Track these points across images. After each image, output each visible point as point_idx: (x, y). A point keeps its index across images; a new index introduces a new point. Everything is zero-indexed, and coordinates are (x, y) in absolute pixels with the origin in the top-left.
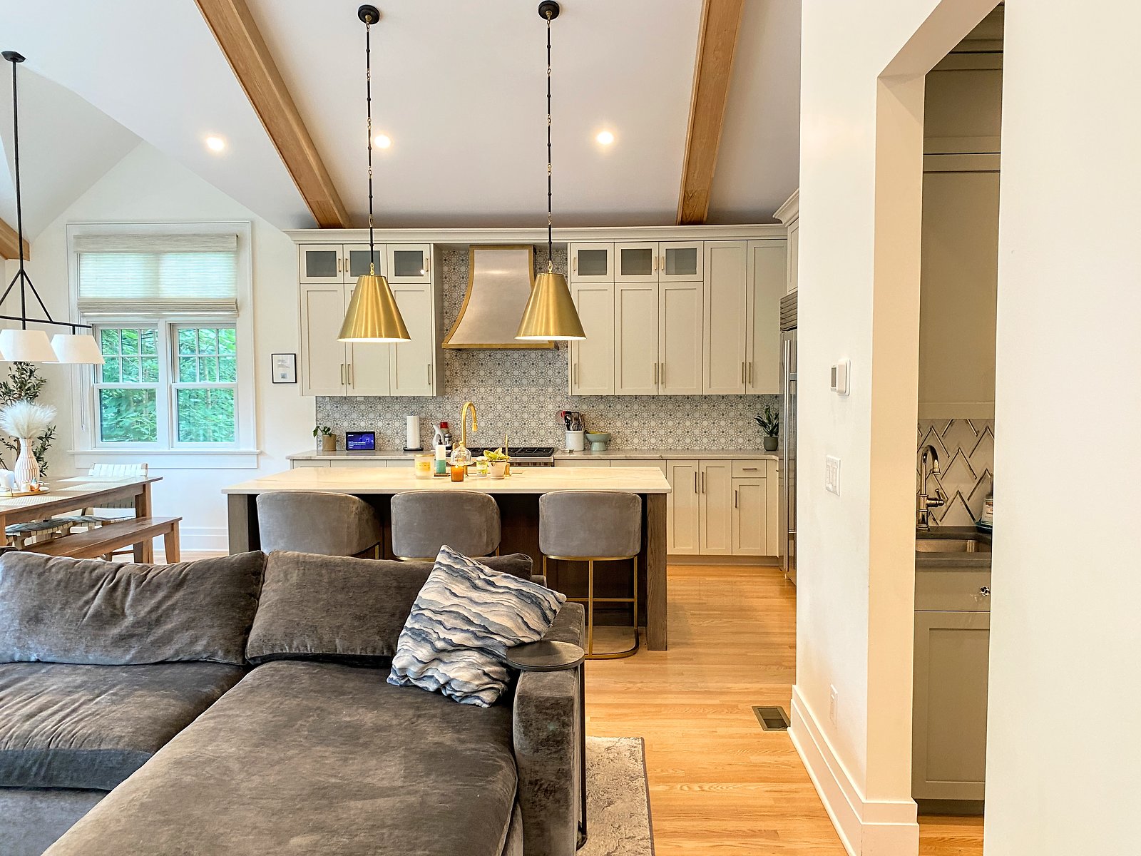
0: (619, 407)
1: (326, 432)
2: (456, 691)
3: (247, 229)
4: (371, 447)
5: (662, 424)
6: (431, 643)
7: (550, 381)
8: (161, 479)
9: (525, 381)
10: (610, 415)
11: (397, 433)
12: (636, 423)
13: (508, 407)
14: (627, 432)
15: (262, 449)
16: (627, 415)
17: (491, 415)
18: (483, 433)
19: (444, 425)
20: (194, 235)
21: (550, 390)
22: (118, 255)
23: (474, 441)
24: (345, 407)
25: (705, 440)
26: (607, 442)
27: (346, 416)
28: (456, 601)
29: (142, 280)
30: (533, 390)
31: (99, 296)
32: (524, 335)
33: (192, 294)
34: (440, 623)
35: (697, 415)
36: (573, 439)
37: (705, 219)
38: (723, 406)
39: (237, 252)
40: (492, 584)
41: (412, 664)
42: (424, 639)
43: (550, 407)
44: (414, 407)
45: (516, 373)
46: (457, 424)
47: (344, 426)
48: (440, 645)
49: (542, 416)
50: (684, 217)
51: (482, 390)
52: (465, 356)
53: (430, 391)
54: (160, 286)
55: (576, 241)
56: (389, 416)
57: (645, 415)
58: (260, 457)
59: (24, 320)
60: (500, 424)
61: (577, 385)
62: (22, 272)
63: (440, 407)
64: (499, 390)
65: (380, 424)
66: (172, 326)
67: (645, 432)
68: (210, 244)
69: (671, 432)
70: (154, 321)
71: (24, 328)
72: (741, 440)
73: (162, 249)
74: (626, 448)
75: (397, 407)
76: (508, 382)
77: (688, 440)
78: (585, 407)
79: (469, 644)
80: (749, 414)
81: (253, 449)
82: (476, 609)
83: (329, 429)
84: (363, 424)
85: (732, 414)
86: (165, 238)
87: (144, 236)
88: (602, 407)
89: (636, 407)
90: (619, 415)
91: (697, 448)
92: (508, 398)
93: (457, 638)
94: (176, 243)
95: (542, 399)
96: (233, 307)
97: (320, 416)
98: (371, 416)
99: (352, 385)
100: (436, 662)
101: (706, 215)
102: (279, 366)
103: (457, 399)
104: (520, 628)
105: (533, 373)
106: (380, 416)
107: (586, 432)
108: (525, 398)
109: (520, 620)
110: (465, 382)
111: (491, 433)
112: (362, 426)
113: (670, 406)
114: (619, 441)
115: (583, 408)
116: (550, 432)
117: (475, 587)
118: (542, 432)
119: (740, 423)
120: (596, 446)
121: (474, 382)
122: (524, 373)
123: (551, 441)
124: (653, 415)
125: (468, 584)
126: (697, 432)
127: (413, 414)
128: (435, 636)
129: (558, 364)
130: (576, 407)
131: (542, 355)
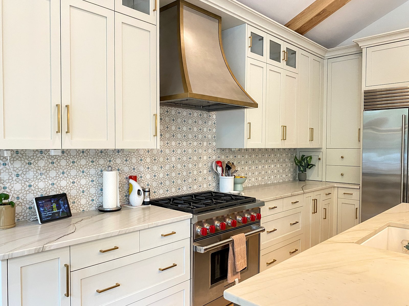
0: (239, 157)
7: (205, 137)
9: (190, 136)
12: (246, 168)
13: (179, 159)
19: (135, 178)
21: (205, 144)
24: (17, 165)
25: (272, 177)
35: (270, 161)
38: (278, 155)
53: (155, 143)
57: (250, 162)
60: (173, 174)
61: (249, 140)
72: (284, 176)
75: (83, 162)
80: (287, 160)
85: (281, 160)
89: (247, 156)
91: (270, 182)
92: (179, 151)
99: (69, 134)
108: (190, 151)
116: (205, 179)
118: (200, 179)
119: (284, 165)
120: (239, 187)
122: (190, 129)
124: (253, 162)
126: (269, 172)
127: (112, 169)
129: (210, 123)
130: (219, 157)
131: (200, 115)
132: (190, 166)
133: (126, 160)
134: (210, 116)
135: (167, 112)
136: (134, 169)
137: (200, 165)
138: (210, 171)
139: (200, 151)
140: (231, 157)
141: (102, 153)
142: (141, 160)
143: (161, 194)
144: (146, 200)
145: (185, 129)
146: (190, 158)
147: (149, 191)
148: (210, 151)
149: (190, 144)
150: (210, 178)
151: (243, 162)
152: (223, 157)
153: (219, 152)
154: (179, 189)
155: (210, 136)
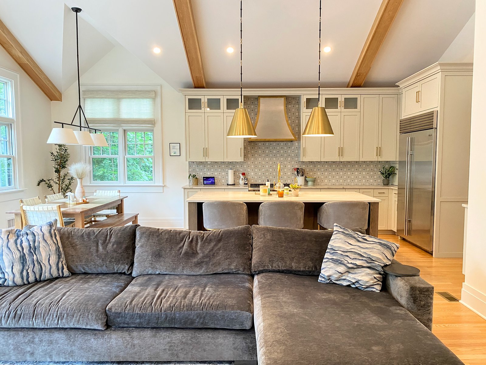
0: (319, 166)
1: (194, 177)
2: (363, 285)
3: (159, 88)
4: (213, 183)
5: (337, 173)
6: (344, 265)
7: (289, 155)
8: (127, 197)
9: (278, 155)
10: (315, 170)
11: (223, 177)
12: (326, 173)
13: (271, 166)
14: (322, 177)
15: (165, 184)
16: (322, 170)
17: (263, 170)
18: (260, 177)
19: (243, 174)
20: (136, 91)
21: (289, 159)
22: (102, 100)
23: (256, 181)
24: (201, 166)
25: (356, 181)
26: (314, 181)
27: (201, 170)
28: (352, 247)
29: (112, 110)
30: (282, 159)
31: (93, 117)
32: (308, 134)
33: (135, 116)
34: (347, 256)
35: (353, 170)
36: (300, 180)
37: (362, 85)
38: (364, 166)
39: (154, 99)
40: (366, 240)
41: (335, 274)
42: (340, 263)
43: (289, 166)
44: (231, 167)
45: (274, 152)
46: (249, 174)
47: (201, 175)
48: (350, 266)
49: (286, 170)
50: (353, 84)
51: (260, 159)
52: (252, 144)
53: (241, 159)
54: (120, 113)
55: (305, 94)
56: (220, 170)
57: (330, 170)
58: (164, 187)
59: (81, 127)
60: (267, 174)
61: (304, 157)
62: (80, 106)
63: (241, 166)
64: (267, 159)
65: (216, 174)
66: (124, 130)
67: (330, 177)
68: (143, 95)
69: (341, 177)
70: (117, 128)
71: (81, 130)
72: (371, 181)
73: (121, 97)
74: (322, 184)
75: (223, 166)
76: (271, 155)
77: (349, 181)
78: (304, 166)
79: (365, 265)
80: (375, 169)
81: (161, 184)
82: (363, 250)
83: (195, 176)
84: (209, 173)
85: (368, 169)
86: (123, 92)
87: (114, 91)
88: (311, 166)
89: (326, 166)
90: (319, 170)
91: (353, 184)
92: (271, 163)
93: (358, 263)
94: (128, 94)
95: (285, 163)
96: (152, 122)
97: (190, 170)
98: (212, 170)
99: (208, 157)
100: (347, 273)
101: (363, 83)
102: (173, 148)
103: (249, 163)
104: (384, 259)
105: (282, 152)
106: (216, 170)
107: (306, 177)
109: (384, 255)
110: (253, 155)
111: (263, 177)
112: (208, 175)
113: (341, 166)
114: (319, 181)
115: (304, 167)
116: (289, 177)
117: (359, 241)
118: (285, 177)
119: (372, 173)
120: (310, 183)
121: (256, 155)
122: (278, 152)
123: (289, 181)
124: (334, 170)
125: (355, 240)
126: (353, 177)
127: (231, 169)
128: (346, 262)
129: (293, 148)
130: (301, 166)
131: (286, 144)
134: (293, 144)
147: (247, 179)
149: (278, 159)
153: (300, 163)
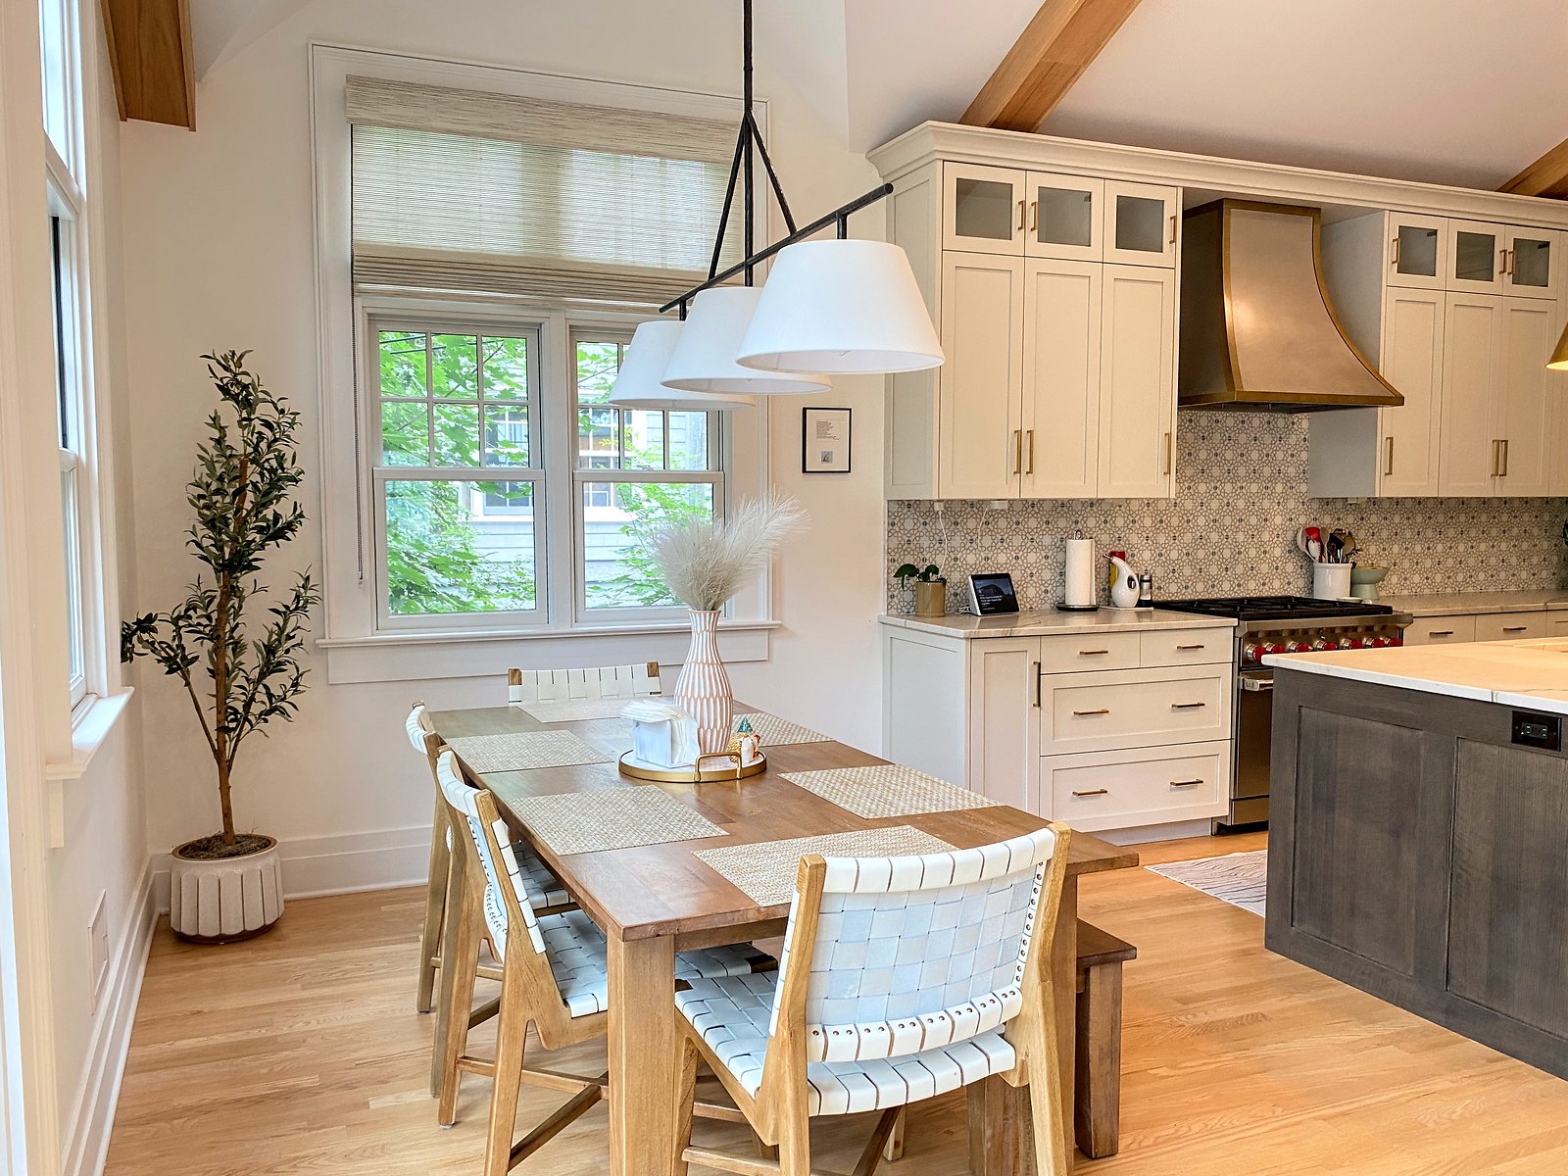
0: (1374, 519)
3: (762, 118)
4: (1013, 606)
7: (1279, 472)
13: (1215, 521)
15: (781, 617)
17: (1188, 537)
20: (658, 115)
21: (1279, 488)
30: (1254, 488)
31: (405, 242)
35: (1473, 532)
43: (1278, 520)
44: (1062, 523)
50: (1560, 183)
54: (560, 231)
55: (1397, 208)
56: (1017, 541)
57: (1408, 534)
58: (772, 634)
60: (1201, 554)
61: (1388, 478)
64: (1202, 488)
73: (576, 139)
75: (1033, 523)
76: (1216, 472)
77: (1460, 577)
80: (1536, 532)
81: (762, 619)
83: (936, 571)
85: (1515, 531)
89: (1397, 519)
92: (1215, 504)
97: (895, 542)
98: (987, 541)
99: (1031, 475)
102: (819, 435)
105: (1255, 455)
107: (1353, 566)
108: (1241, 504)
111: (1187, 571)
116: (1278, 567)
118: (1265, 568)
119: (1525, 546)
122: (1241, 456)
124: (1418, 533)
126: (1471, 562)
127: (1084, 535)
129: (1293, 439)
130: (1315, 519)
131: (1269, 423)
132: (1241, 537)
133: (1106, 522)
134: (1293, 423)
135: (1190, 421)
136: (1119, 539)
137: (1266, 537)
138: (1290, 552)
139: (1266, 504)
140: (1351, 519)
141: (1063, 506)
142: (1134, 522)
143: (1172, 592)
144: (1142, 598)
145: (1229, 455)
146: (1241, 520)
147: (1150, 581)
148: (1291, 504)
149: (1242, 488)
150: (1290, 567)
151: (1385, 534)
152: (1327, 520)
153: (1315, 505)
154: (1213, 586)
155: (1291, 470)
